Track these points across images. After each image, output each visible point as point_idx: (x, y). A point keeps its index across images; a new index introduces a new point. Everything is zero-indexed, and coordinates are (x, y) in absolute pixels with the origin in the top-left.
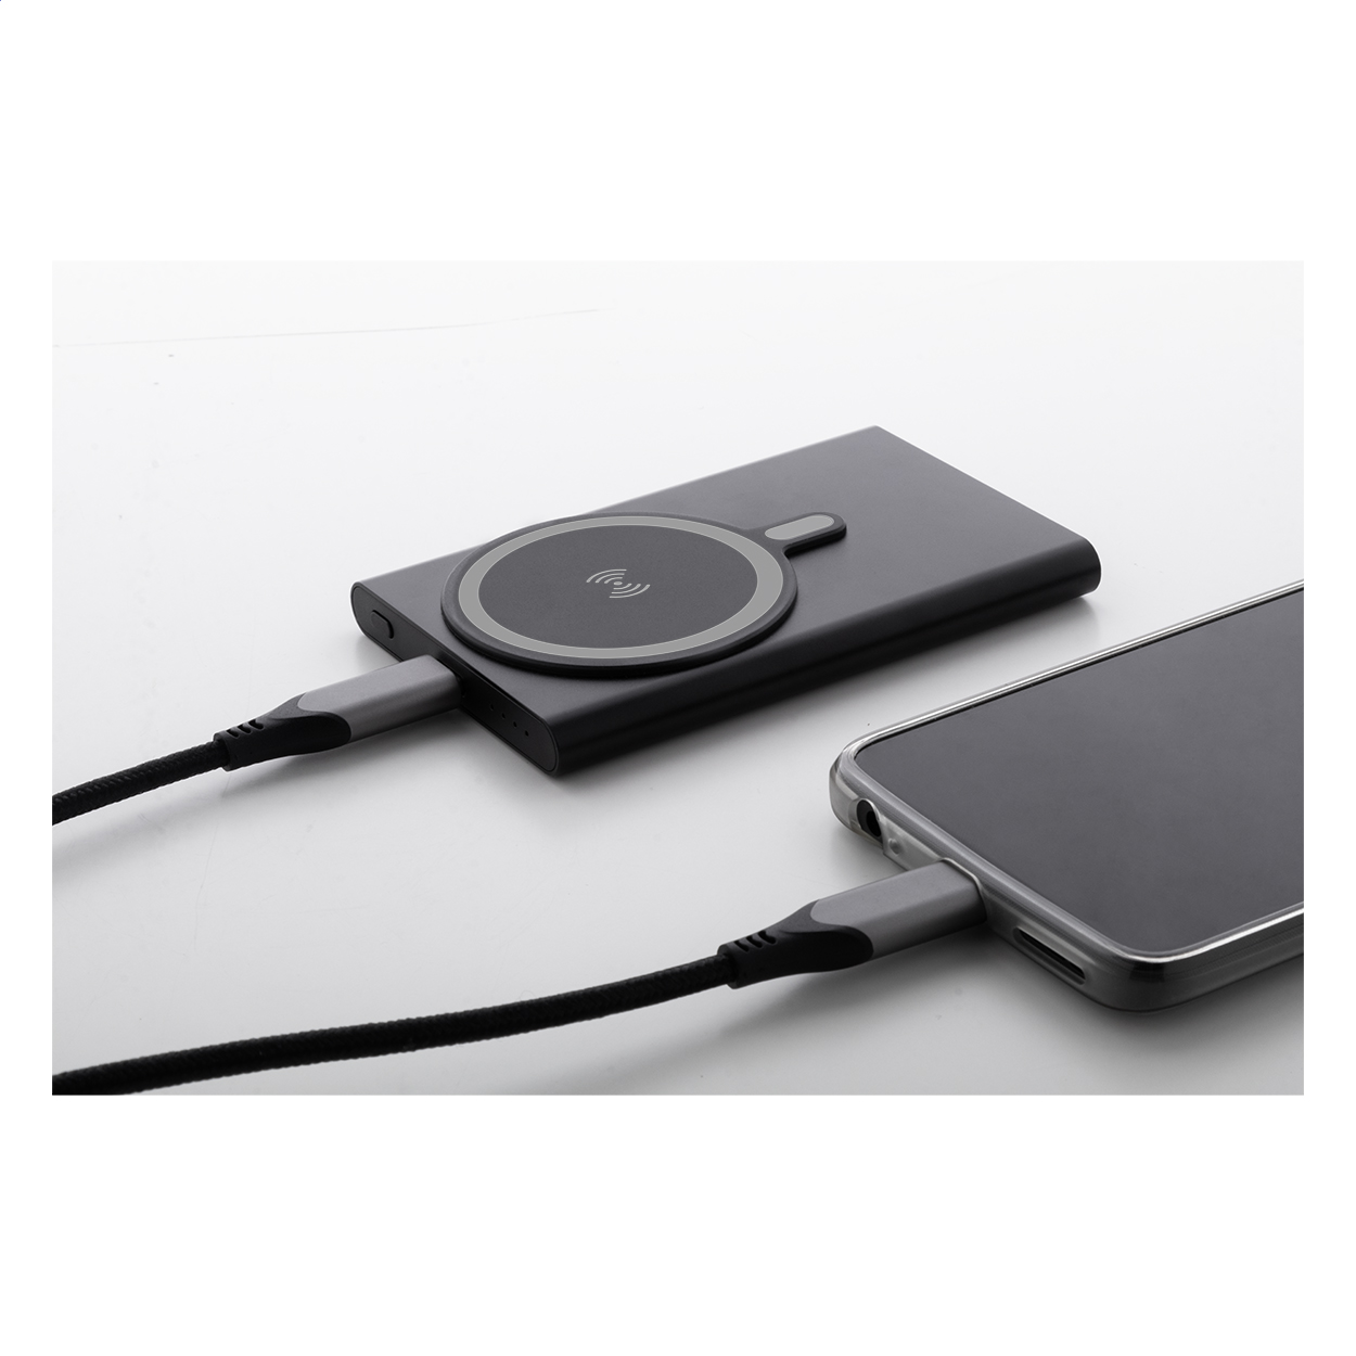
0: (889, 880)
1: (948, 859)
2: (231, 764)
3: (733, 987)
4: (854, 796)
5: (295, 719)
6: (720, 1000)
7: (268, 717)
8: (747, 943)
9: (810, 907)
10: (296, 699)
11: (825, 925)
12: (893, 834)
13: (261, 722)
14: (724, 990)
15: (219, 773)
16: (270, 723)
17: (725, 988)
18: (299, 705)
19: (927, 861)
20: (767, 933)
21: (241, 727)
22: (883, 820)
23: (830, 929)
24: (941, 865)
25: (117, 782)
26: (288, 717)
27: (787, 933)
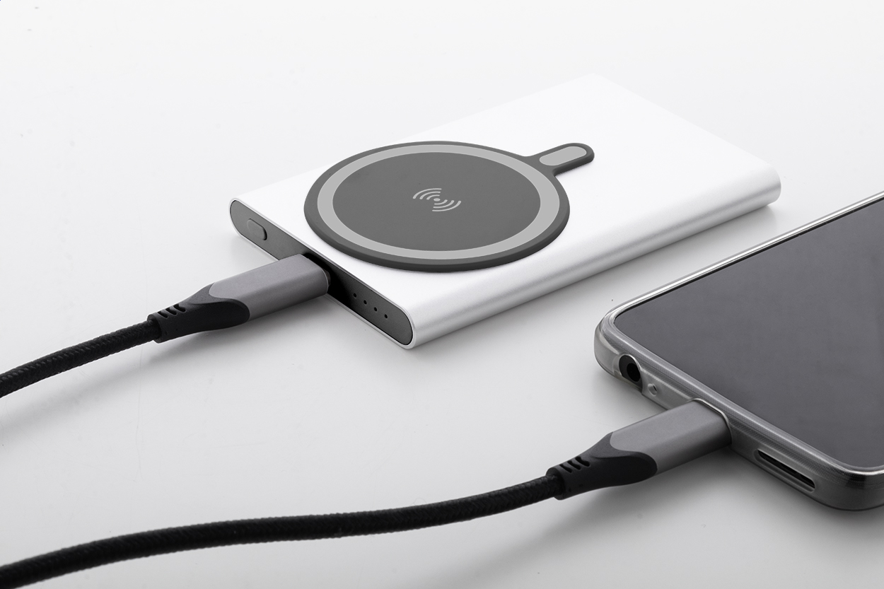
0: (657, 416)
1: (700, 399)
2: (160, 338)
3: (559, 499)
4: (616, 352)
5: (209, 304)
6: (550, 508)
7: (188, 301)
8: (570, 466)
9: (608, 438)
10: (207, 289)
11: (623, 452)
12: (652, 380)
13: (183, 306)
14: (552, 501)
15: (152, 344)
16: (191, 307)
17: (553, 499)
18: (210, 293)
19: (682, 402)
20: (582, 458)
21: (168, 309)
22: (642, 369)
23: (626, 455)
24: (694, 403)
25: (81, 352)
26: (201, 302)
27: (597, 458)
